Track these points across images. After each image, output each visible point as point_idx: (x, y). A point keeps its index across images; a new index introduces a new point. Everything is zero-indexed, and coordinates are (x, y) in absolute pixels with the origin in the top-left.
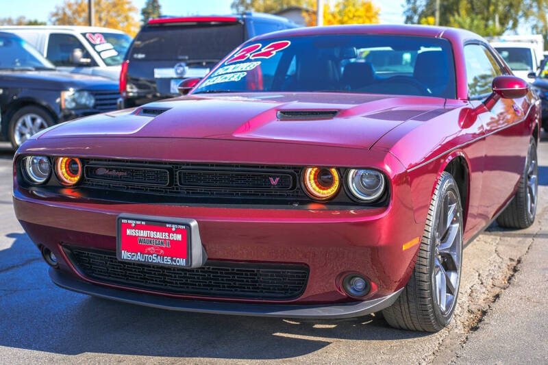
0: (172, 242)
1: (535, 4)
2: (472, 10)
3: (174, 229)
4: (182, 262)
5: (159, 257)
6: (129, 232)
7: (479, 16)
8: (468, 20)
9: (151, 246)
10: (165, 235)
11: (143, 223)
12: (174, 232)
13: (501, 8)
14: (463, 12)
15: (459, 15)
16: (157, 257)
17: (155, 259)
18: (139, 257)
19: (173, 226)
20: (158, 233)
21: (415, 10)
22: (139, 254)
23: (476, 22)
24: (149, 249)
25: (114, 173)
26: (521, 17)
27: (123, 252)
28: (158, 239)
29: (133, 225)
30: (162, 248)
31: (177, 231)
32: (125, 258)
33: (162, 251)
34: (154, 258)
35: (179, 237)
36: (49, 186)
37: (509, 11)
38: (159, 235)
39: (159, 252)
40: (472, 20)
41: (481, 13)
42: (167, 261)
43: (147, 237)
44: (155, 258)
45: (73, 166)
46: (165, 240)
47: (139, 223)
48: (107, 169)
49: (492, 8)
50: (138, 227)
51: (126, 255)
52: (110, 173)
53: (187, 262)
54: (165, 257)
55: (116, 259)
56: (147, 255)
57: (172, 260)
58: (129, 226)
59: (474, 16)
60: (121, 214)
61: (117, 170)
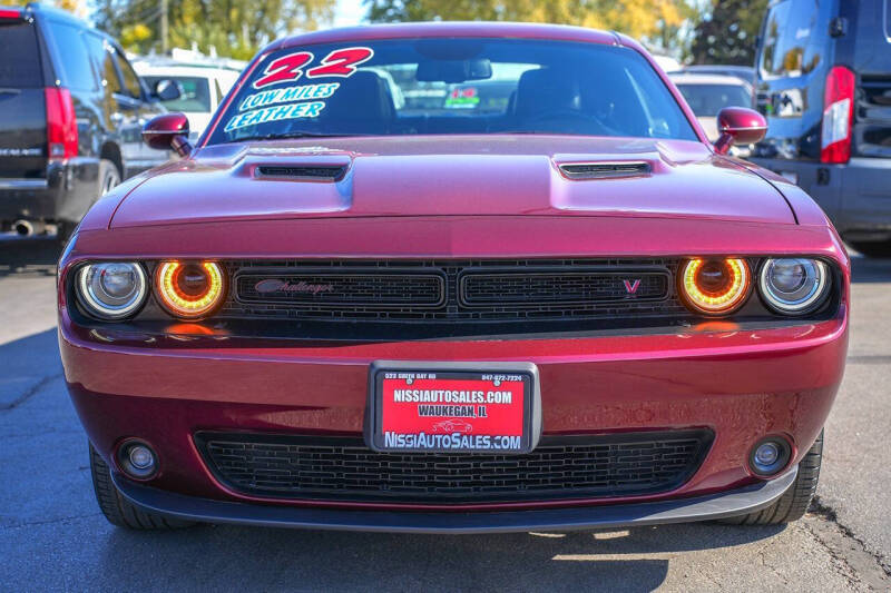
0: (492, 407)
1: (301, 9)
2: (203, 16)
3: (497, 383)
4: (513, 443)
5: (465, 437)
6: (398, 396)
7: (218, 27)
8: (199, 34)
9: (446, 419)
10: (477, 397)
11: (432, 376)
12: (495, 389)
13: (249, 14)
14: (188, 20)
15: (184, 25)
16: (461, 438)
17: (458, 443)
18: (422, 442)
19: (496, 377)
20: (462, 393)
21: (110, 15)
22: (422, 435)
23: (213, 36)
24: (441, 425)
25: (302, 287)
26: (281, 29)
27: (387, 434)
28: (462, 403)
29: (410, 381)
30: (469, 420)
31: (504, 387)
32: (391, 445)
33: (469, 426)
34: (454, 440)
35: (507, 397)
36: (139, 321)
37: (261, 19)
38: (463, 397)
39: (463, 427)
40: (207, 33)
41: (219, 21)
42: (483, 443)
43: (438, 402)
44: (458, 441)
45: (187, 278)
46: (476, 404)
47: (423, 376)
48: (283, 279)
49: (234, 14)
50: (417, 385)
51: (393, 440)
52: (294, 288)
53: (523, 442)
54: (478, 437)
55: (371, 451)
56: (439, 437)
57: (492, 441)
58: (402, 385)
59: (208, 25)
60: (382, 364)
61: (309, 281)
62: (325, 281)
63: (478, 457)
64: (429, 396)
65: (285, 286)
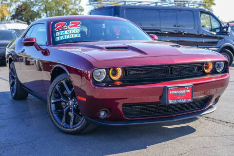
0: (186, 93)
3: (187, 88)
4: (190, 100)
6: (171, 92)
10: (184, 91)
11: (177, 88)
22: (175, 100)
27: (169, 100)
28: (182, 93)
32: (170, 103)
34: (181, 101)
42: (185, 101)
50: (175, 90)
52: (138, 72)
56: (178, 100)
58: (172, 90)
60: (168, 86)
61: (141, 71)
62: (144, 71)
63: (183, 104)
64: (176, 92)
65: (136, 72)
